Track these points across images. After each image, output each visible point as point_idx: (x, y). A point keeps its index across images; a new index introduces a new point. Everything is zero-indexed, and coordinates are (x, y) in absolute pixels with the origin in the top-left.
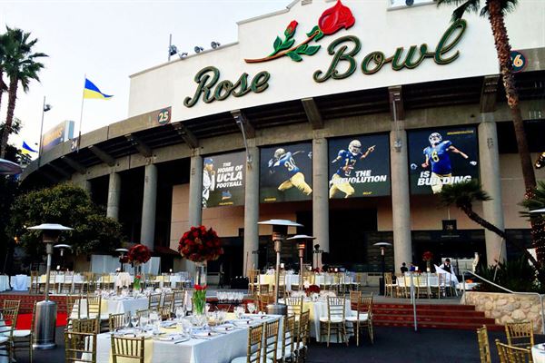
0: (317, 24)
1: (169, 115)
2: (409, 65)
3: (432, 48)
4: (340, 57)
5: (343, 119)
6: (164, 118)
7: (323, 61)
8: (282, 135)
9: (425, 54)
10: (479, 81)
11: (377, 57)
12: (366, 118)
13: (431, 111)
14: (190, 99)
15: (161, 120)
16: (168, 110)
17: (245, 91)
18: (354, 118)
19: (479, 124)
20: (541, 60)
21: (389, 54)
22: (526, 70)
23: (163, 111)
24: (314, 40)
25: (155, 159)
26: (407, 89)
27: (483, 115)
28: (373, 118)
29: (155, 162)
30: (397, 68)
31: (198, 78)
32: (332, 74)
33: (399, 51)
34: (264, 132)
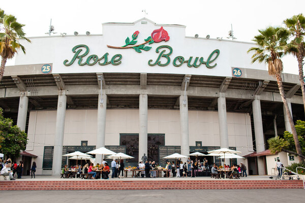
0: (150, 36)
1: (51, 68)
2: (195, 66)
3: (205, 60)
4: (162, 55)
5: (157, 86)
6: (46, 69)
7: (153, 55)
8: (122, 89)
9: (202, 62)
10: (223, 78)
11: (180, 59)
12: (169, 87)
13: (199, 88)
14: (68, 61)
15: (44, 70)
16: (50, 65)
17: (106, 63)
18: (162, 86)
19: (218, 97)
20: (247, 74)
21: (186, 59)
22: (242, 77)
23: (46, 65)
24: (148, 43)
25: (29, 94)
26: (193, 77)
27: (221, 93)
28: (173, 87)
29: (28, 95)
30: (189, 66)
31: (74, 50)
32: (158, 63)
33: (191, 58)
34: (111, 86)
